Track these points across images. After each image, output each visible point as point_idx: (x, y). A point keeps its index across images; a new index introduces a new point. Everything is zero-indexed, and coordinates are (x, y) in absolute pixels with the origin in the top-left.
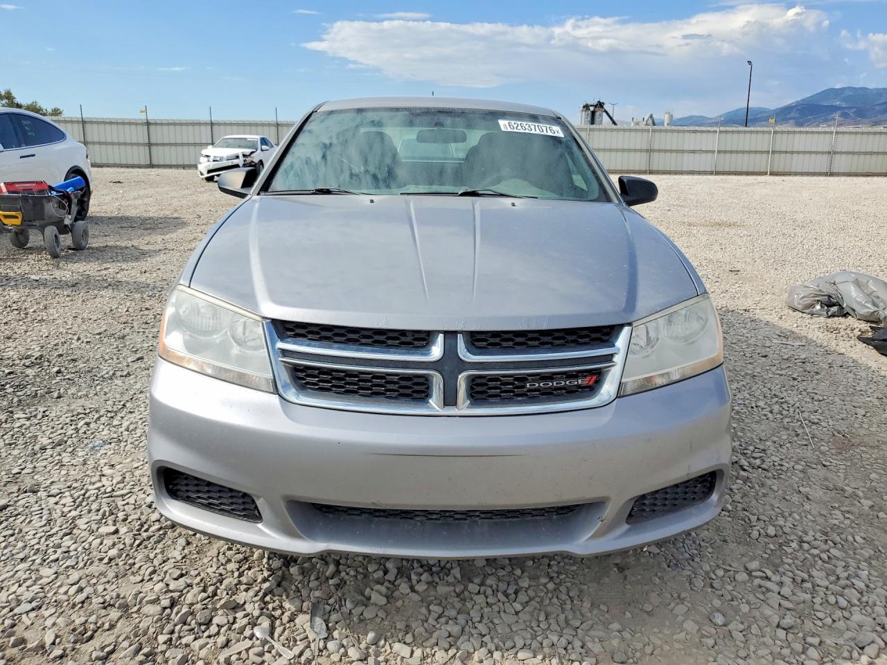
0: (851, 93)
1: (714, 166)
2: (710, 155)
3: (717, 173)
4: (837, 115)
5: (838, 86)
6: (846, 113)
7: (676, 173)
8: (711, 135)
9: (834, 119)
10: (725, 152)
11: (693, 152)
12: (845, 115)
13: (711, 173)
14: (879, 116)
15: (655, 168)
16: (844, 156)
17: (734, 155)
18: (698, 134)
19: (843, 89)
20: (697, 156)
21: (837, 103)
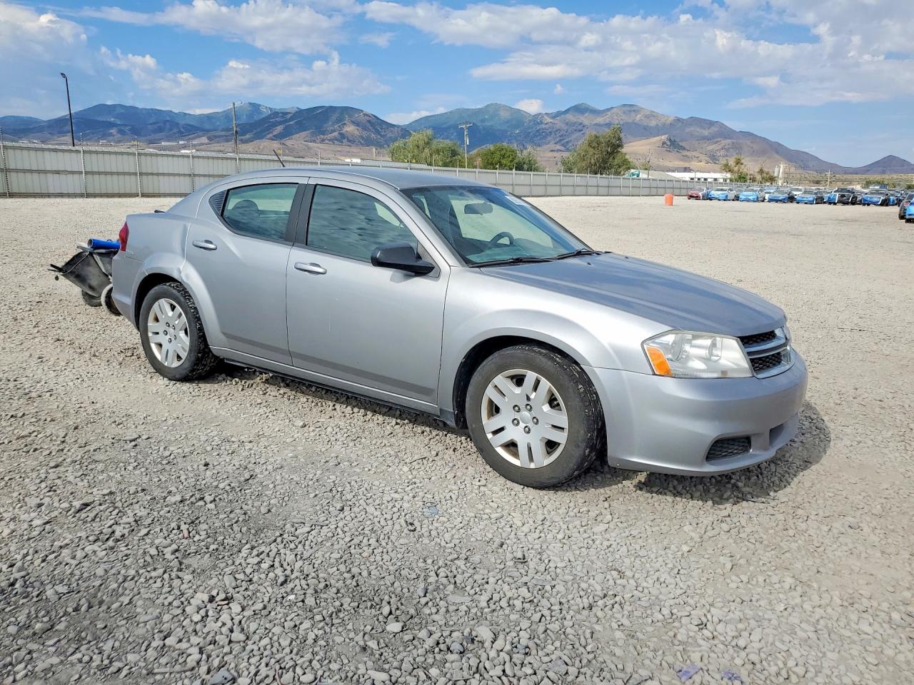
0: (123, 111)
1: (83, 186)
2: (76, 176)
3: (89, 195)
4: (113, 131)
5: (109, 103)
6: (123, 130)
7: (42, 195)
8: (74, 155)
9: (111, 135)
10: (93, 173)
11: (58, 172)
12: (121, 132)
13: (82, 196)
14: (153, 135)
15: (15, 190)
16: (202, 178)
17: (121, 177)
18: (60, 154)
19: (114, 106)
20: (63, 177)
21: (112, 119)
